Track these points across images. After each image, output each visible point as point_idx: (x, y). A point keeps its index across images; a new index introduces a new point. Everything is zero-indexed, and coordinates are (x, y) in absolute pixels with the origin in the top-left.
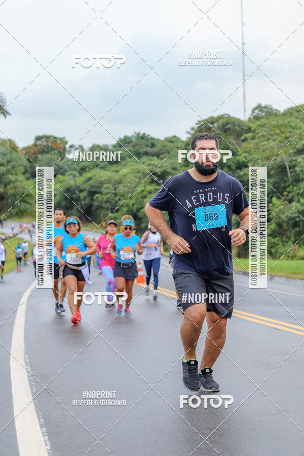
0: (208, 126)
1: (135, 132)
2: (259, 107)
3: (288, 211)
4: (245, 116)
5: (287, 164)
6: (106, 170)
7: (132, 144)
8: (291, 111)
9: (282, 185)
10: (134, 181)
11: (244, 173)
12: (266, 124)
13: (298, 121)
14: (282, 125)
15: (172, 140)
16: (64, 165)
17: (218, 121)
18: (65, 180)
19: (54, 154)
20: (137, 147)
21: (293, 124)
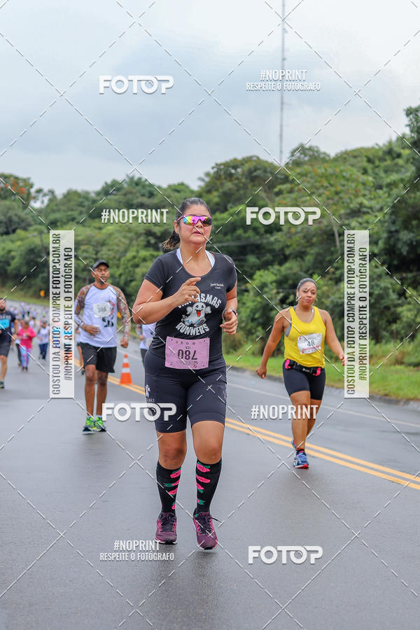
0: (228, 172)
1: (127, 176)
2: (302, 149)
3: (334, 294)
4: (281, 160)
5: (336, 230)
6: (84, 226)
7: (123, 192)
8: (346, 156)
9: (328, 258)
10: (123, 243)
11: (276, 239)
12: (310, 172)
13: (355, 170)
14: (331, 175)
15: (179, 188)
16: (27, 216)
17: (243, 164)
18: (27, 238)
19: (14, 200)
20: (129, 196)
21: (347, 174)
